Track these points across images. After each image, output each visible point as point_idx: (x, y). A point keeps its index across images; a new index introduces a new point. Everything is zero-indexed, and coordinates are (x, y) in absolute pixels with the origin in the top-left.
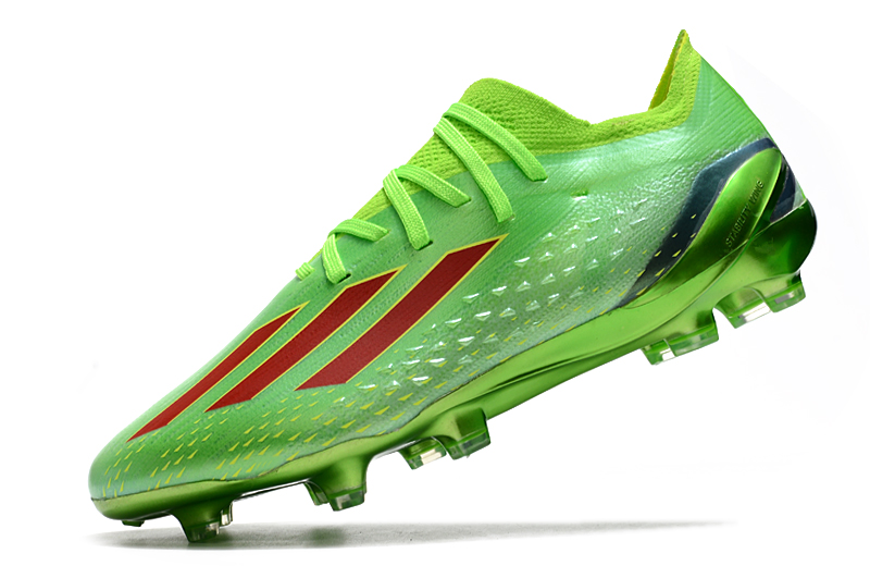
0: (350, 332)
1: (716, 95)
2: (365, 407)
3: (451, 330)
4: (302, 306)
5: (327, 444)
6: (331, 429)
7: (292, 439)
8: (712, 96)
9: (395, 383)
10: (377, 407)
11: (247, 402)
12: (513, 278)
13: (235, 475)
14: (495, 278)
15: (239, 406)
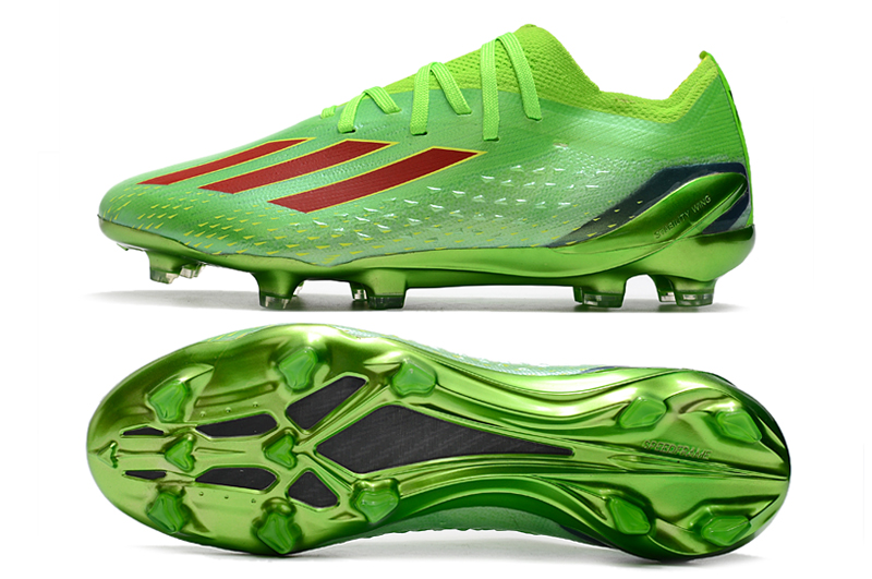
0: (332, 176)
1: (712, 112)
2: (311, 238)
3: (407, 208)
4: (309, 139)
5: (270, 253)
6: (278, 244)
7: (247, 238)
8: (708, 112)
9: (342, 229)
10: (320, 242)
11: (230, 195)
12: (474, 188)
13: (196, 246)
14: (460, 182)
15: (222, 195)
